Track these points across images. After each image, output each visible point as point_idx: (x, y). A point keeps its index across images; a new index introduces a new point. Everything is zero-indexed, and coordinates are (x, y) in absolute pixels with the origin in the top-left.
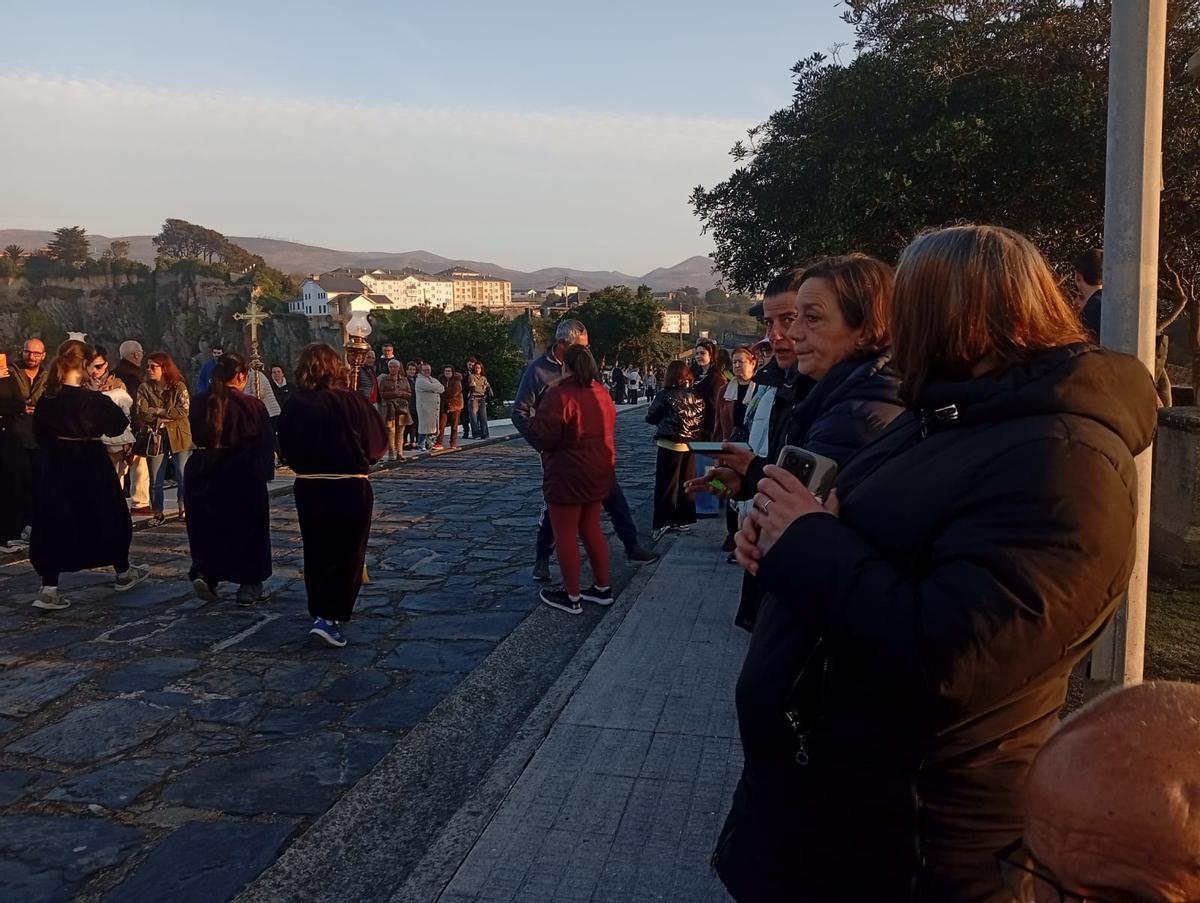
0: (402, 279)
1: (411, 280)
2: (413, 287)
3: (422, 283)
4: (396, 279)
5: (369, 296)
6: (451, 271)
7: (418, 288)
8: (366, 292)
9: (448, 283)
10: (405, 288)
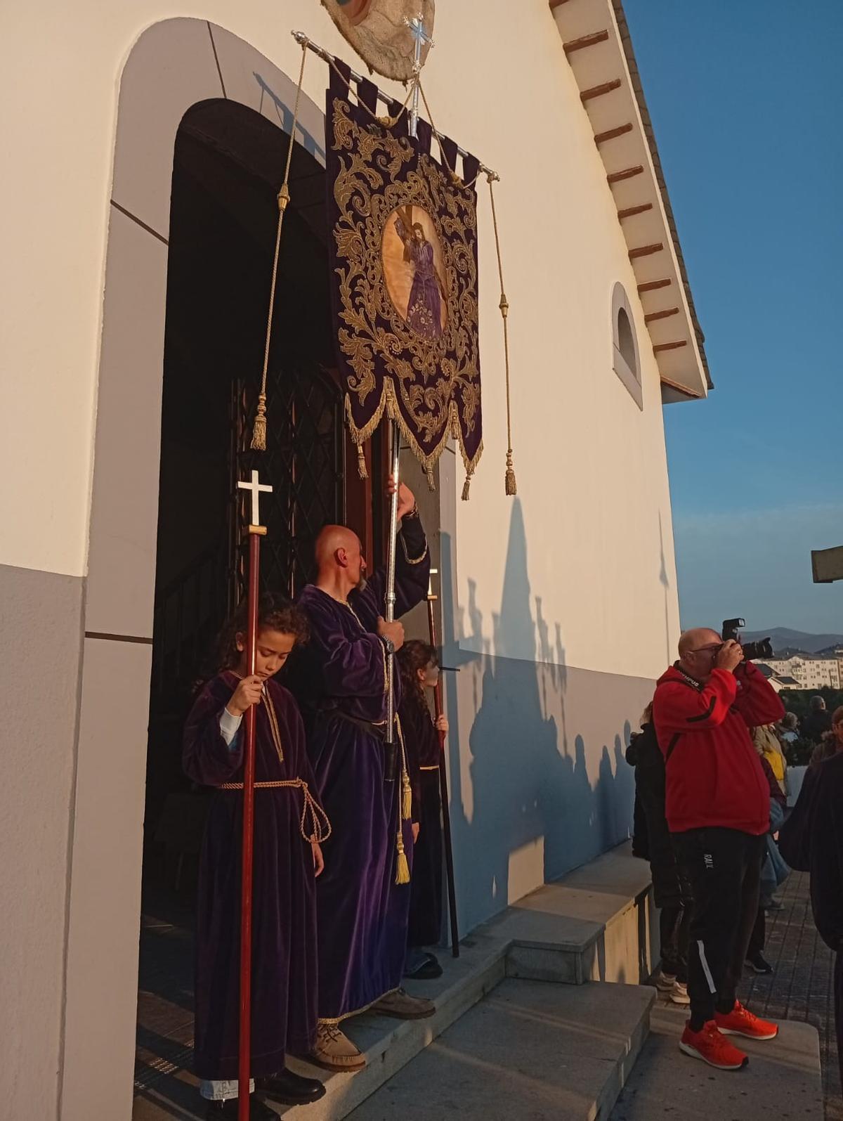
0: (787, 658)
1: (796, 659)
2: (798, 666)
3: (807, 662)
4: (781, 659)
5: (776, 678)
6: (832, 649)
7: (803, 667)
8: (774, 674)
9: (833, 661)
10: (790, 667)
